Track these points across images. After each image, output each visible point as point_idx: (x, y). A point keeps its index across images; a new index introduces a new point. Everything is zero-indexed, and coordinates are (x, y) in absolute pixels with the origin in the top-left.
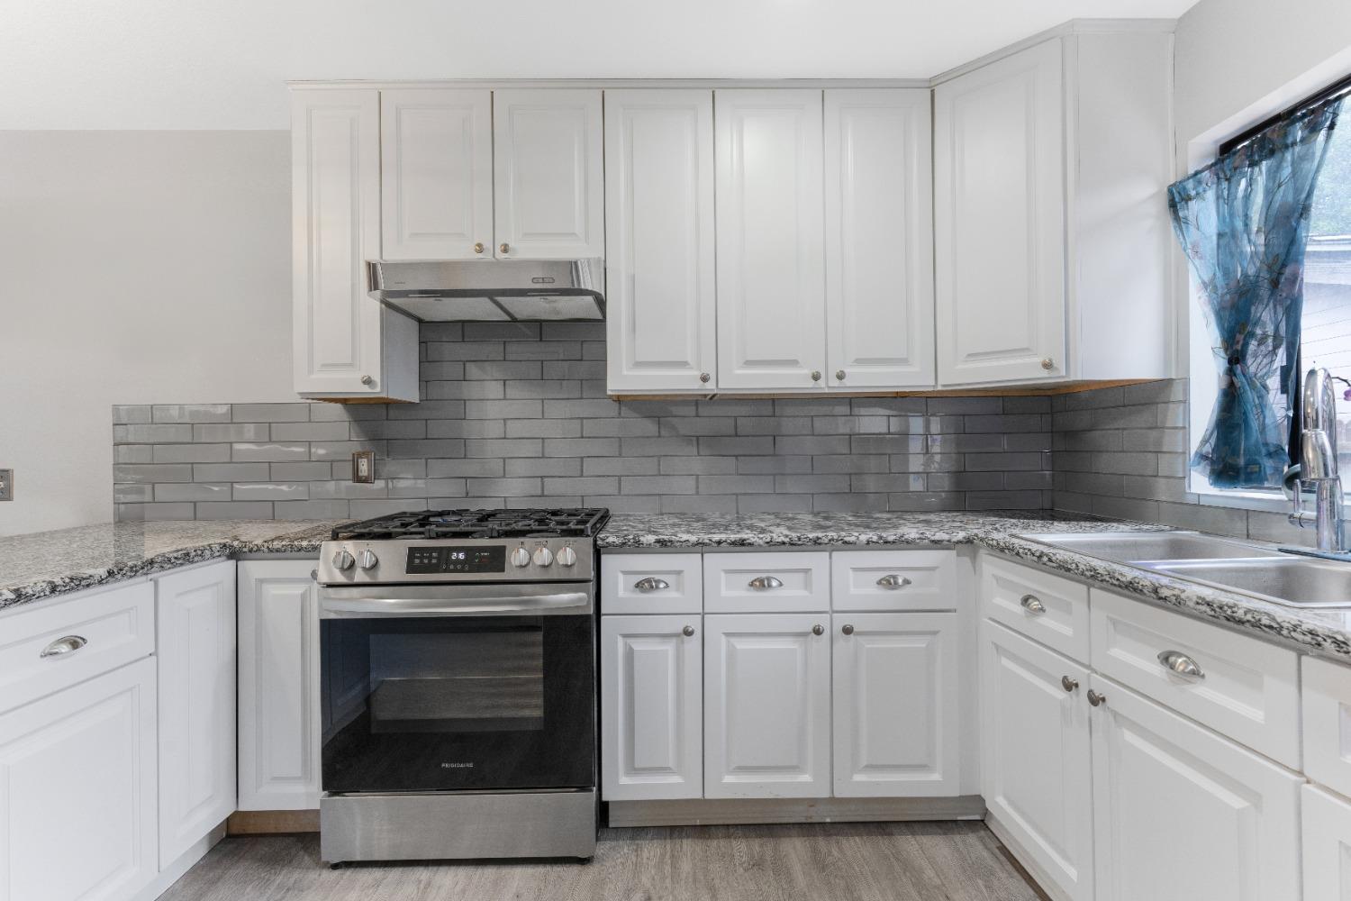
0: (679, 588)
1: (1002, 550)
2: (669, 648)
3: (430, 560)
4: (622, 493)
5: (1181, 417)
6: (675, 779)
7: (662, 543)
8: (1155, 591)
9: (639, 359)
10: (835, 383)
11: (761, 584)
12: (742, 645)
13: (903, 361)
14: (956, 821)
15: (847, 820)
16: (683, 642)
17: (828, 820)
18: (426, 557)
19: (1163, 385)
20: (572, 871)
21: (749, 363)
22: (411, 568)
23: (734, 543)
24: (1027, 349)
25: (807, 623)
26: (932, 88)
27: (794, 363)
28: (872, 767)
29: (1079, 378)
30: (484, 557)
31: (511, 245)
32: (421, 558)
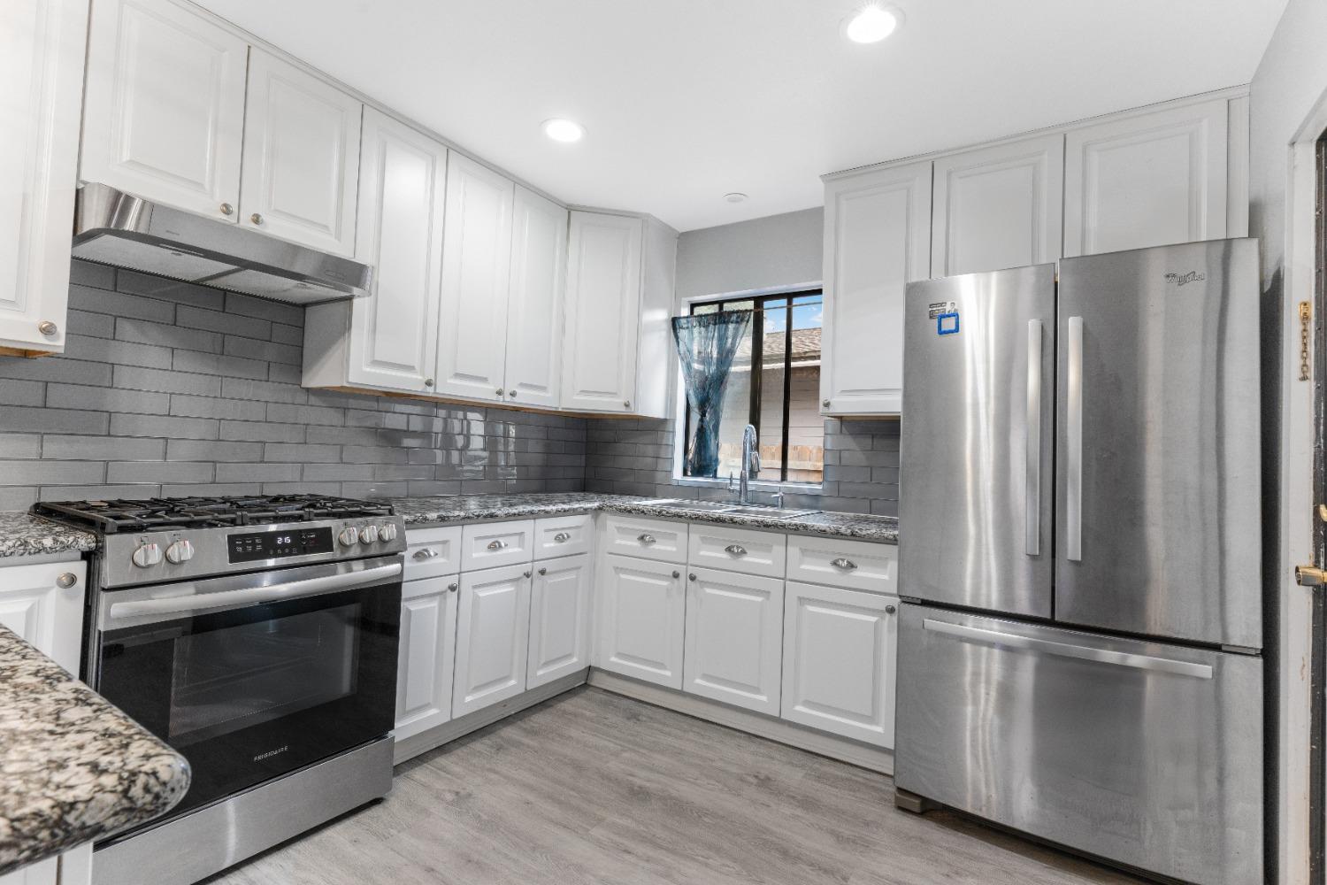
0: (446, 554)
1: (630, 512)
2: (434, 604)
3: (254, 548)
4: (305, 479)
5: (671, 439)
6: (433, 711)
7: (442, 519)
8: (732, 520)
9: (377, 358)
10: (508, 398)
11: (495, 547)
12: (483, 593)
13: (543, 389)
14: (574, 689)
15: (523, 708)
16: (445, 598)
17: (513, 713)
18: (249, 544)
19: (663, 422)
20: (375, 811)
21: (458, 375)
22: (234, 557)
23: (486, 517)
24: (615, 394)
25: (518, 571)
26: (570, 209)
27: (484, 380)
28: (547, 664)
29: (640, 414)
30: (312, 539)
31: (264, 217)
32: (244, 545)
